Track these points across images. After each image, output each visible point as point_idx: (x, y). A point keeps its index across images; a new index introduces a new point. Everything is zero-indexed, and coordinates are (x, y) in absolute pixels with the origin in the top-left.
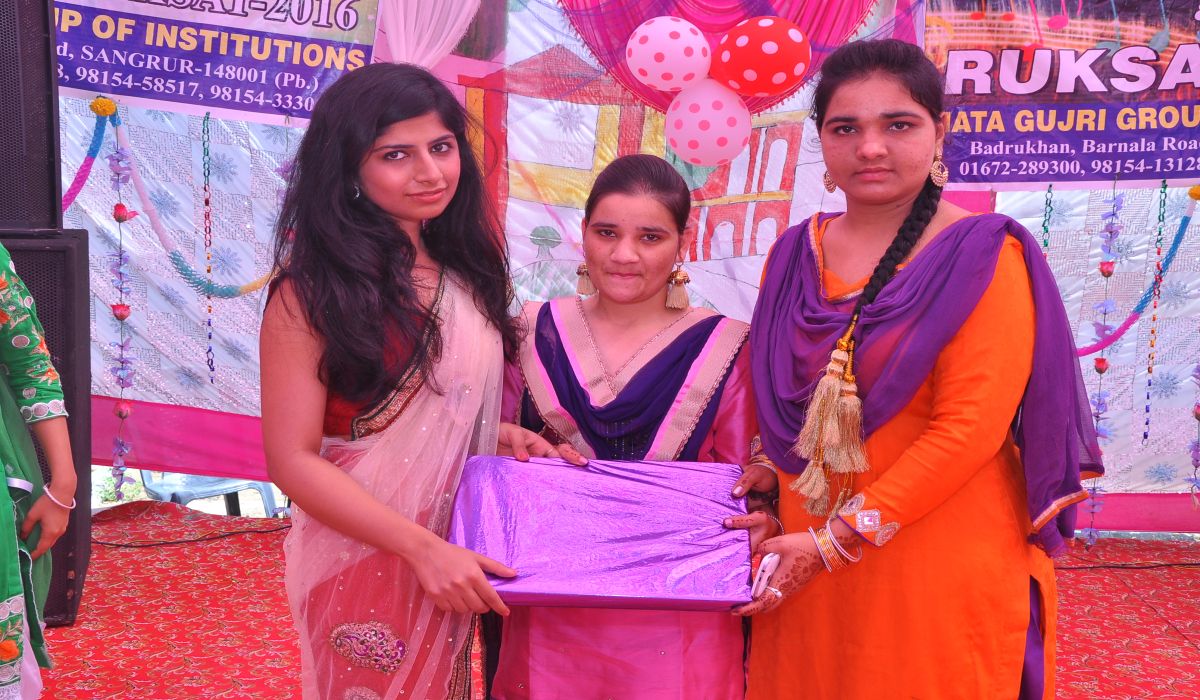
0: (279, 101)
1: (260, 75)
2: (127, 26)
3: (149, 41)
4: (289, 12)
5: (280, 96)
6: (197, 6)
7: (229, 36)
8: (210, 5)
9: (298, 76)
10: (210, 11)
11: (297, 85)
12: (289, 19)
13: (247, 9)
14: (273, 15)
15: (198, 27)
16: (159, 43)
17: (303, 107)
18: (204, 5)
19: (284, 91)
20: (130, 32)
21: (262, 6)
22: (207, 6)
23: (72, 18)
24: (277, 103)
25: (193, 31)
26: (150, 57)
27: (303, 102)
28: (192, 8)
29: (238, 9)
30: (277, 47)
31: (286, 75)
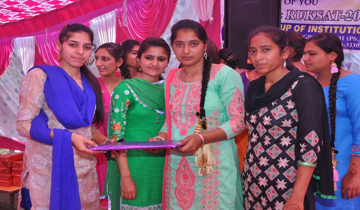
0: (348, 45)
1: (342, 38)
2: (303, 28)
3: (309, 31)
4: (353, 18)
5: (348, 44)
6: (324, 20)
7: (333, 27)
8: (328, 19)
9: (354, 37)
10: (327, 20)
11: (354, 40)
12: (353, 20)
13: (339, 19)
14: (348, 19)
15: (323, 25)
16: (312, 31)
17: (356, 47)
18: (326, 19)
19: (349, 42)
20: (304, 29)
21: (344, 17)
22: (327, 19)
23: (289, 27)
24: (347, 46)
25: (322, 27)
26: (309, 36)
27: (356, 45)
28: (322, 20)
29: (336, 19)
30: (348, 29)
31: (351, 37)
